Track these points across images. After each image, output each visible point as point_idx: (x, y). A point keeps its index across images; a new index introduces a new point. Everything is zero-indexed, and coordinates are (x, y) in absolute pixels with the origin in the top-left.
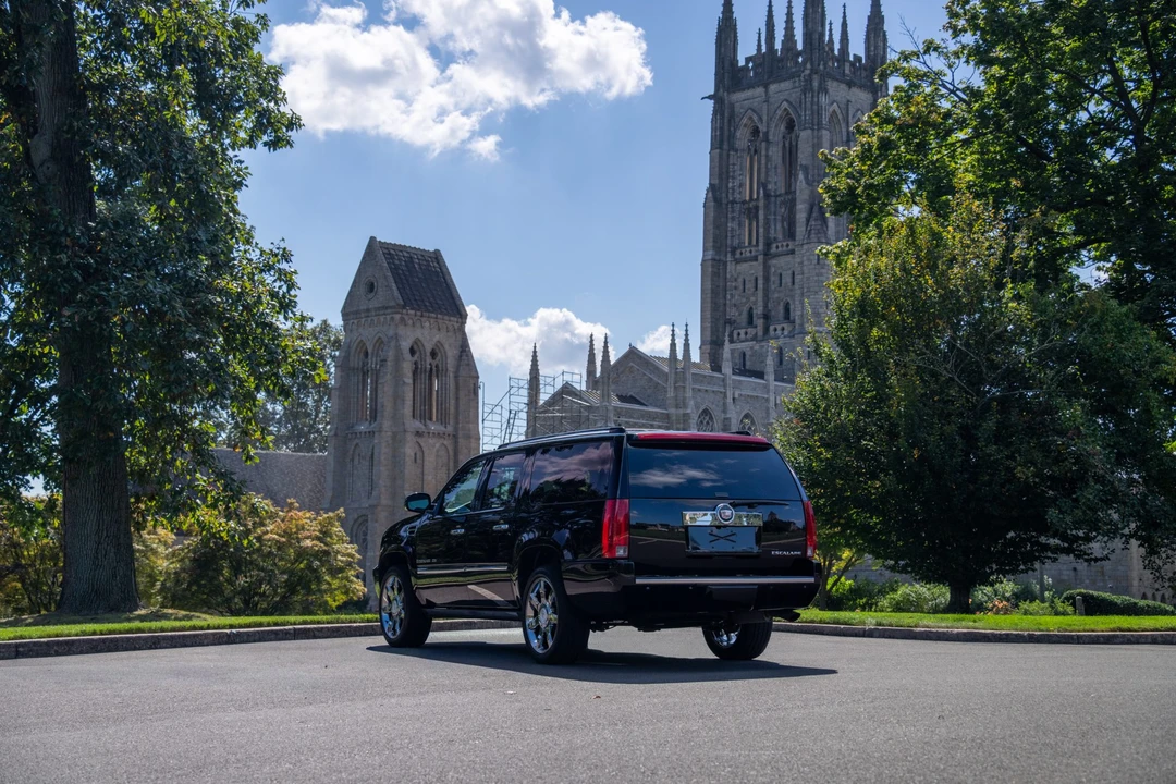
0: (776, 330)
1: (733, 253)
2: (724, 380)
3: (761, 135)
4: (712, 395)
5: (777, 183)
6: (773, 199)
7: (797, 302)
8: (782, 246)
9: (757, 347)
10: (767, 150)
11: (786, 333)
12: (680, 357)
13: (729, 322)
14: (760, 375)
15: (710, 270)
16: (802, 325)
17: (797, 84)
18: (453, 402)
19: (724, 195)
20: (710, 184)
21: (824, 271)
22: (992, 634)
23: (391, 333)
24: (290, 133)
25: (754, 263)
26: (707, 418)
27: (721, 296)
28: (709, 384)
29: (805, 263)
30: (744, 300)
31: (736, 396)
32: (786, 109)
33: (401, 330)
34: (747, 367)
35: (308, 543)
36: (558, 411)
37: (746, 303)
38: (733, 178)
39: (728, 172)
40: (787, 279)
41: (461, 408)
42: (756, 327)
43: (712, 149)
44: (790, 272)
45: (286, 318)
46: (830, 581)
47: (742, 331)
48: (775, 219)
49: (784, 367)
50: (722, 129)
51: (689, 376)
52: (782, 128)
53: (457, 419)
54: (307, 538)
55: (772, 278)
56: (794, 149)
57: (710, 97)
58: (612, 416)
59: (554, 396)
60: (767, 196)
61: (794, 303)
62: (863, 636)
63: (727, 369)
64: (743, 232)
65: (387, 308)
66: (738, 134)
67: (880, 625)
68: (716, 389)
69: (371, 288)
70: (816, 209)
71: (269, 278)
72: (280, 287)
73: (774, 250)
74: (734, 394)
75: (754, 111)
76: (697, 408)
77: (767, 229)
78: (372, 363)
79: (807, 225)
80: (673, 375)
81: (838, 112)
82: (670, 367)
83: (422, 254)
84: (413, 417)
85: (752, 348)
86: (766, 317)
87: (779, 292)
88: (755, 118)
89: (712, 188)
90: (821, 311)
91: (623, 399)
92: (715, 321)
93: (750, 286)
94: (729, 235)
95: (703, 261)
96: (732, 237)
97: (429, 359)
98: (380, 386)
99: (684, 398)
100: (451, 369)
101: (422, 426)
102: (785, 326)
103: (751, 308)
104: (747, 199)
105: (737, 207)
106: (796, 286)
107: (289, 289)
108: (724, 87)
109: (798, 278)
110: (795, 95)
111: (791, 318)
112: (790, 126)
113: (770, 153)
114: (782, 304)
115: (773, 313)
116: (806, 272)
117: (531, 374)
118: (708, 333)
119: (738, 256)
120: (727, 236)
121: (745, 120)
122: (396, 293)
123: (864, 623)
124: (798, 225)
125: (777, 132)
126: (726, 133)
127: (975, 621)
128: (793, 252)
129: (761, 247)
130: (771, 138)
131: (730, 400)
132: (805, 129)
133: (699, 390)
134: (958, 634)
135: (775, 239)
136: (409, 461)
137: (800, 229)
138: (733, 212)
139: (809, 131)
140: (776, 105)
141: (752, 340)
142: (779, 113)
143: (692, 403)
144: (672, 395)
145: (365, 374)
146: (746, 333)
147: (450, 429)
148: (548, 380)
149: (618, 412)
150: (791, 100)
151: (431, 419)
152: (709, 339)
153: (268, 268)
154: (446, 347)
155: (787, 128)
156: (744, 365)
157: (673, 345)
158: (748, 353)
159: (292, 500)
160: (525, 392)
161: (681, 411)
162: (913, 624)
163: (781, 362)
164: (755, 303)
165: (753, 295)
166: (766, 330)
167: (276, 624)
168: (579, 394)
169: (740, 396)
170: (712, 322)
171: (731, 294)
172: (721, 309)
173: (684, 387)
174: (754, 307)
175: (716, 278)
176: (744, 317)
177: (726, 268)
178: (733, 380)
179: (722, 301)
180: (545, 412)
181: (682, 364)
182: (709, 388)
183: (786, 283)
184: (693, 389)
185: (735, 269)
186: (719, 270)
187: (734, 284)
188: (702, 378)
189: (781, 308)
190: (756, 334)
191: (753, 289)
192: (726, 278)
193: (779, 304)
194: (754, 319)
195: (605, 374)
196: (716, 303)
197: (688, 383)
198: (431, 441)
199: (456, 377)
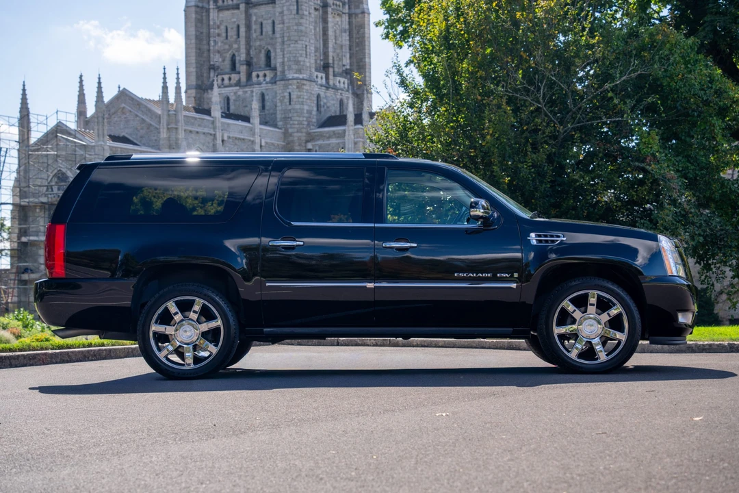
0: (258, 76)
1: (216, 0)
2: (213, 122)
4: (202, 136)
7: (278, 51)
9: (240, 93)
11: (268, 79)
12: (172, 99)
13: (213, 68)
14: (246, 119)
15: (194, 16)
16: (283, 72)
21: (301, 21)
25: (236, 11)
27: (205, 42)
28: (199, 125)
29: (286, 12)
30: (227, 47)
31: (225, 138)
34: (231, 111)
36: (52, 149)
37: (229, 50)
40: (268, 28)
42: (239, 73)
44: (270, 21)
47: (226, 77)
49: (266, 112)
51: (181, 118)
55: (254, 27)
59: (47, 135)
61: (276, 52)
63: (217, 112)
68: (206, 130)
74: (223, 136)
80: (165, 117)
82: (162, 109)
85: (235, 93)
86: (249, 64)
87: (260, 40)
90: (300, 59)
91: (115, 138)
92: (199, 66)
93: (232, 33)
95: (186, 7)
99: (177, 139)
102: (267, 72)
103: (234, 56)
106: (278, 35)
109: (278, 27)
111: (272, 66)
114: (263, 51)
115: (255, 60)
116: (286, 21)
117: (20, 112)
119: (220, 3)
128: (273, 2)
131: (219, 141)
133: (191, 132)
141: (236, 85)
143: (184, 144)
144: (165, 136)
146: (230, 79)
148: (42, 119)
152: (194, 83)
156: (228, 109)
157: (165, 88)
158: (232, 98)
163: (263, 107)
164: (238, 50)
165: (236, 42)
166: (249, 76)
168: (73, 133)
169: (229, 137)
170: (197, 67)
171: (215, 41)
172: (205, 55)
173: (177, 129)
174: (236, 54)
175: (199, 25)
176: (228, 63)
177: (209, 16)
178: (222, 122)
179: (206, 47)
180: (38, 150)
181: (175, 106)
182: (199, 129)
183: (267, 32)
184: (185, 131)
185: (218, 17)
186: (202, 16)
187: (217, 31)
188: (193, 121)
189: (263, 56)
190: (239, 80)
191: (235, 37)
192: (209, 25)
193: (260, 51)
194: (237, 65)
195: (100, 115)
196: (200, 49)
197: (180, 124)
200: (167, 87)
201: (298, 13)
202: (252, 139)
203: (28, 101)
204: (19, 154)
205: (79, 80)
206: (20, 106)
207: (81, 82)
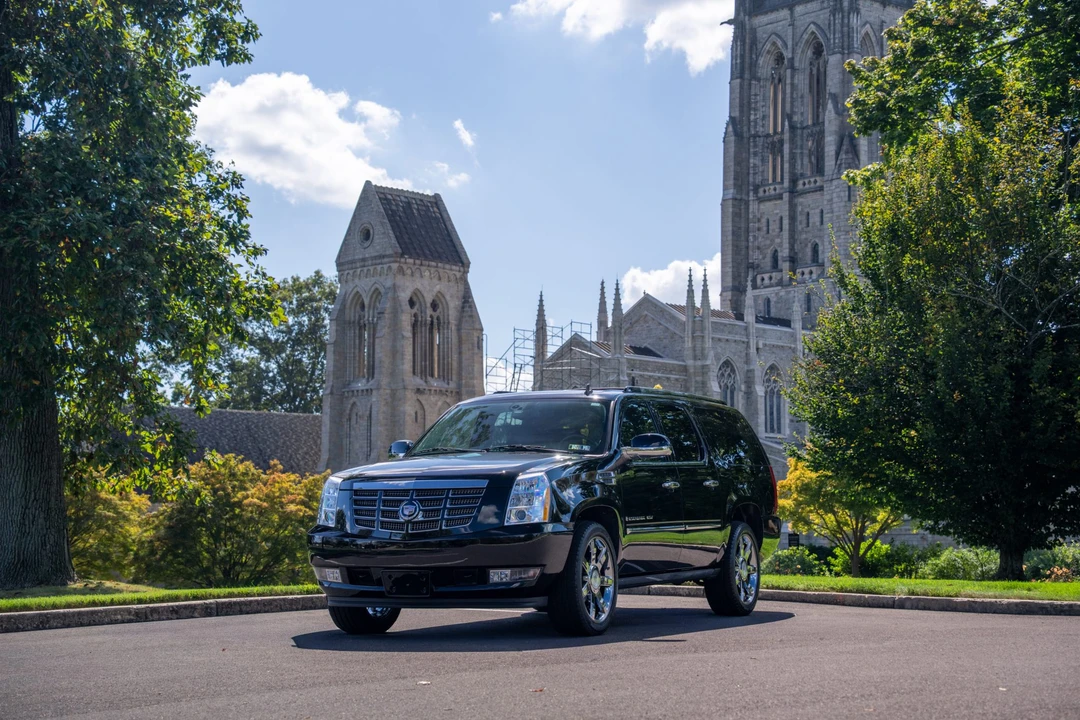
1: (756, 191)
2: (746, 329)
3: (786, 62)
4: (733, 344)
5: (804, 115)
6: (799, 131)
7: (827, 243)
8: (809, 182)
9: (782, 293)
10: (792, 77)
11: (814, 276)
12: (698, 303)
13: (751, 266)
14: (786, 323)
15: (731, 210)
17: (825, 5)
18: (455, 357)
19: (745, 129)
20: (730, 117)
22: (1052, 605)
23: (389, 283)
24: (246, 45)
25: (778, 202)
26: (729, 370)
27: (743, 238)
28: (730, 333)
29: (835, 200)
30: (768, 242)
31: (761, 346)
32: (813, 33)
33: (400, 281)
34: (772, 315)
36: (567, 364)
37: (770, 245)
38: (755, 109)
39: (749, 103)
41: (465, 363)
42: (781, 271)
43: (732, 79)
44: (818, 211)
45: (238, 251)
46: (864, 546)
47: (766, 276)
48: (802, 153)
49: (812, 314)
50: (742, 56)
51: (708, 325)
52: (810, 53)
53: (460, 374)
54: (292, 502)
55: (799, 218)
56: (822, 79)
57: (729, 22)
58: (625, 369)
59: (562, 348)
60: (793, 128)
61: (823, 244)
62: (893, 607)
63: (750, 317)
64: (765, 169)
65: (384, 257)
66: (761, 61)
67: (913, 594)
68: (737, 338)
69: (367, 235)
70: (846, 142)
71: (214, 206)
72: (230, 217)
73: (800, 186)
74: (757, 343)
75: (777, 35)
76: (717, 357)
77: (793, 165)
78: (368, 315)
79: (837, 159)
80: (690, 324)
81: (872, 34)
82: (688, 316)
83: (421, 199)
84: (414, 373)
85: (777, 294)
86: (793, 260)
87: (806, 232)
88: (779, 43)
89: (732, 121)
91: (636, 350)
92: (736, 265)
93: (774, 227)
94: (751, 172)
95: (723, 200)
96: (755, 174)
97: (429, 311)
98: (377, 341)
99: (703, 349)
100: (453, 322)
101: (422, 382)
102: (814, 269)
104: (771, 131)
105: (759, 141)
106: (825, 226)
107: (240, 218)
108: (745, 11)
109: (827, 217)
110: (823, 17)
111: (820, 261)
112: (818, 51)
113: (796, 81)
114: (809, 245)
115: (800, 255)
116: (836, 210)
117: (537, 324)
118: (729, 279)
119: (761, 194)
120: (748, 174)
121: (768, 46)
122: (394, 240)
123: (894, 592)
124: (826, 159)
125: (803, 58)
126: (747, 60)
127: (1029, 590)
128: (821, 189)
129: (786, 184)
130: (797, 64)
131: (753, 350)
132: (834, 53)
133: (720, 340)
134: (1009, 604)
135: (802, 175)
136: (409, 420)
137: (829, 163)
138: (755, 146)
139: (839, 56)
140: (803, 28)
141: (777, 285)
142: (806, 37)
143: (712, 354)
144: (690, 345)
145: (362, 327)
146: (771, 278)
147: (453, 385)
148: (556, 331)
149: (632, 365)
150: (819, 22)
151: (432, 375)
152: (731, 284)
153: (216, 193)
154: (448, 298)
155: (814, 53)
156: (769, 312)
157: (690, 292)
158: (773, 299)
159: (276, 461)
160: (531, 345)
162: (952, 593)
163: (808, 309)
164: (781, 244)
165: (778, 236)
166: (793, 274)
167: (195, 598)
168: (588, 345)
169: (765, 345)
170: (733, 267)
171: (754, 236)
172: (743, 252)
173: (703, 337)
174: (779, 250)
175: (737, 219)
176: (768, 261)
177: (748, 208)
178: (757, 329)
179: (744, 244)
180: (553, 365)
181: (701, 311)
182: (730, 337)
183: (814, 223)
184: (713, 339)
185: (758, 210)
186: (740, 210)
187: (757, 225)
188: (722, 327)
189: (809, 251)
190: (782, 279)
191: (777, 230)
192: (748, 218)
193: (806, 245)
194: (780, 262)
195: (617, 324)
196: (737, 246)
197: (707, 332)
198: (433, 399)
199: (459, 330)
200: (693, 291)
201: (849, 199)
202: (793, 346)
203: (545, 313)
204: (534, 371)
205: (600, 287)
206: (536, 318)
207: (603, 288)
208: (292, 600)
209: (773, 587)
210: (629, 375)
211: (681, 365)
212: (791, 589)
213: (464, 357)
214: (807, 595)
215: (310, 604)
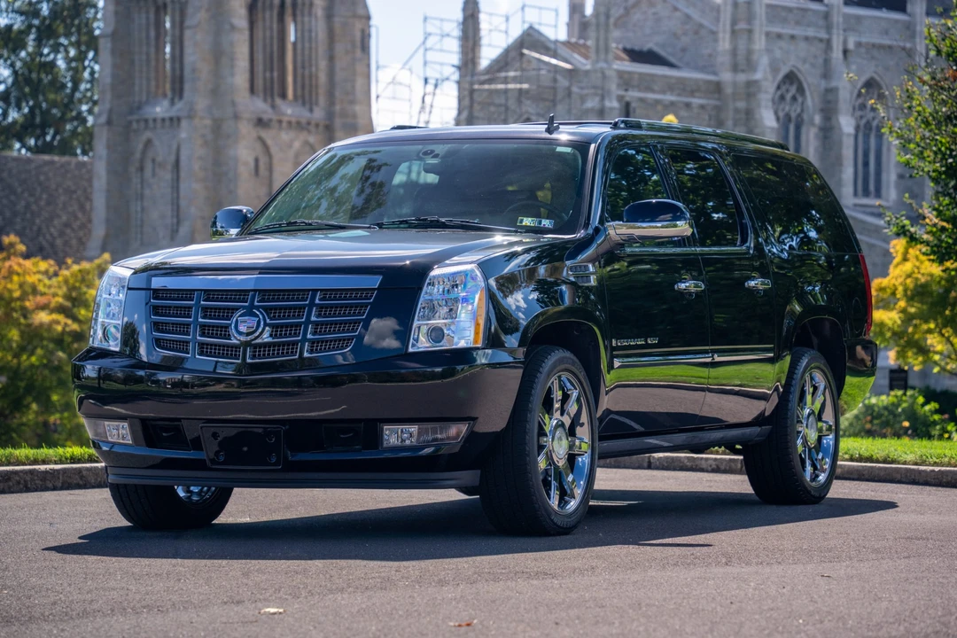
2: (827, 16)
4: (803, 45)
14: (898, 5)
18: (323, 64)
26: (793, 90)
28: (798, 23)
31: (851, 46)
35: (43, 317)
36: (515, 79)
41: (339, 76)
51: (761, 11)
53: (331, 95)
54: (43, 307)
58: (613, 87)
59: (507, 51)
68: (811, 32)
74: (845, 42)
76: (774, 69)
80: (729, 8)
84: (252, 91)
91: (637, 56)
98: (188, 33)
99: (750, 52)
101: (266, 107)
117: (464, 9)
131: (837, 54)
133: (779, 36)
136: (245, 171)
143: (764, 61)
144: (727, 45)
145: (160, 8)
147: (319, 114)
149: (626, 81)
151: (283, 96)
159: (13, 238)
161: (742, 78)
168: (552, 46)
169: (859, 45)
173: (750, 31)
178: (845, 15)
180: (490, 81)
182: (798, 31)
184: (768, 34)
188: (784, 14)
195: (602, 9)
197: (757, 22)
198: (285, 136)
199: (329, 16)
202: (908, 45)
204: (459, 90)
208: (46, 472)
209: (861, 459)
210: (620, 98)
211: (709, 82)
212: (893, 462)
213: (339, 64)
214: (920, 472)
215: (76, 480)
